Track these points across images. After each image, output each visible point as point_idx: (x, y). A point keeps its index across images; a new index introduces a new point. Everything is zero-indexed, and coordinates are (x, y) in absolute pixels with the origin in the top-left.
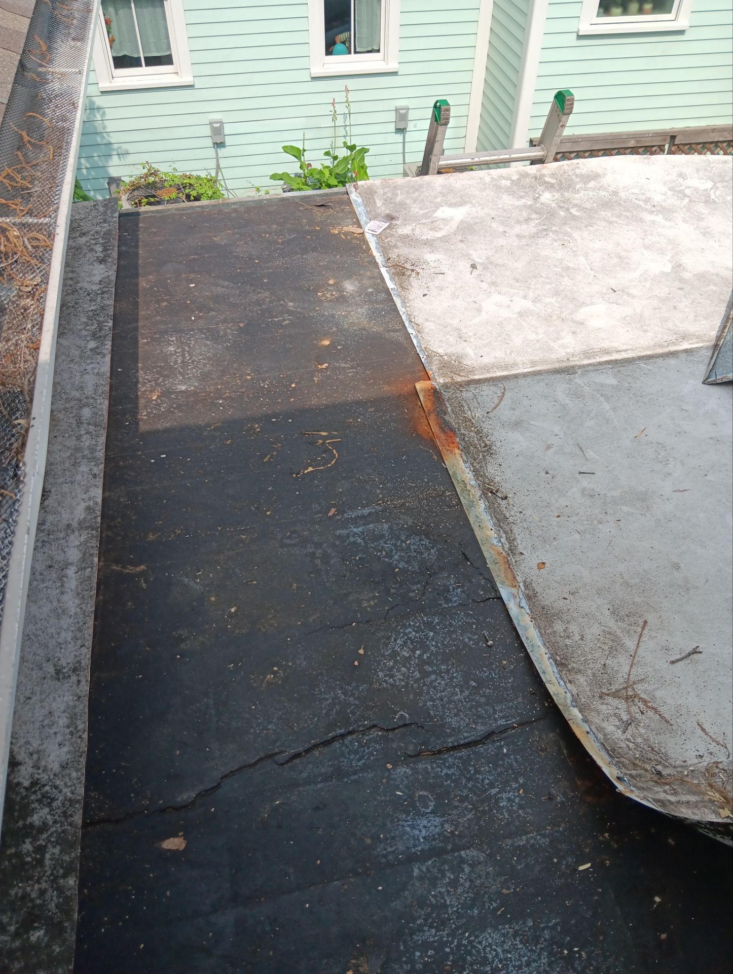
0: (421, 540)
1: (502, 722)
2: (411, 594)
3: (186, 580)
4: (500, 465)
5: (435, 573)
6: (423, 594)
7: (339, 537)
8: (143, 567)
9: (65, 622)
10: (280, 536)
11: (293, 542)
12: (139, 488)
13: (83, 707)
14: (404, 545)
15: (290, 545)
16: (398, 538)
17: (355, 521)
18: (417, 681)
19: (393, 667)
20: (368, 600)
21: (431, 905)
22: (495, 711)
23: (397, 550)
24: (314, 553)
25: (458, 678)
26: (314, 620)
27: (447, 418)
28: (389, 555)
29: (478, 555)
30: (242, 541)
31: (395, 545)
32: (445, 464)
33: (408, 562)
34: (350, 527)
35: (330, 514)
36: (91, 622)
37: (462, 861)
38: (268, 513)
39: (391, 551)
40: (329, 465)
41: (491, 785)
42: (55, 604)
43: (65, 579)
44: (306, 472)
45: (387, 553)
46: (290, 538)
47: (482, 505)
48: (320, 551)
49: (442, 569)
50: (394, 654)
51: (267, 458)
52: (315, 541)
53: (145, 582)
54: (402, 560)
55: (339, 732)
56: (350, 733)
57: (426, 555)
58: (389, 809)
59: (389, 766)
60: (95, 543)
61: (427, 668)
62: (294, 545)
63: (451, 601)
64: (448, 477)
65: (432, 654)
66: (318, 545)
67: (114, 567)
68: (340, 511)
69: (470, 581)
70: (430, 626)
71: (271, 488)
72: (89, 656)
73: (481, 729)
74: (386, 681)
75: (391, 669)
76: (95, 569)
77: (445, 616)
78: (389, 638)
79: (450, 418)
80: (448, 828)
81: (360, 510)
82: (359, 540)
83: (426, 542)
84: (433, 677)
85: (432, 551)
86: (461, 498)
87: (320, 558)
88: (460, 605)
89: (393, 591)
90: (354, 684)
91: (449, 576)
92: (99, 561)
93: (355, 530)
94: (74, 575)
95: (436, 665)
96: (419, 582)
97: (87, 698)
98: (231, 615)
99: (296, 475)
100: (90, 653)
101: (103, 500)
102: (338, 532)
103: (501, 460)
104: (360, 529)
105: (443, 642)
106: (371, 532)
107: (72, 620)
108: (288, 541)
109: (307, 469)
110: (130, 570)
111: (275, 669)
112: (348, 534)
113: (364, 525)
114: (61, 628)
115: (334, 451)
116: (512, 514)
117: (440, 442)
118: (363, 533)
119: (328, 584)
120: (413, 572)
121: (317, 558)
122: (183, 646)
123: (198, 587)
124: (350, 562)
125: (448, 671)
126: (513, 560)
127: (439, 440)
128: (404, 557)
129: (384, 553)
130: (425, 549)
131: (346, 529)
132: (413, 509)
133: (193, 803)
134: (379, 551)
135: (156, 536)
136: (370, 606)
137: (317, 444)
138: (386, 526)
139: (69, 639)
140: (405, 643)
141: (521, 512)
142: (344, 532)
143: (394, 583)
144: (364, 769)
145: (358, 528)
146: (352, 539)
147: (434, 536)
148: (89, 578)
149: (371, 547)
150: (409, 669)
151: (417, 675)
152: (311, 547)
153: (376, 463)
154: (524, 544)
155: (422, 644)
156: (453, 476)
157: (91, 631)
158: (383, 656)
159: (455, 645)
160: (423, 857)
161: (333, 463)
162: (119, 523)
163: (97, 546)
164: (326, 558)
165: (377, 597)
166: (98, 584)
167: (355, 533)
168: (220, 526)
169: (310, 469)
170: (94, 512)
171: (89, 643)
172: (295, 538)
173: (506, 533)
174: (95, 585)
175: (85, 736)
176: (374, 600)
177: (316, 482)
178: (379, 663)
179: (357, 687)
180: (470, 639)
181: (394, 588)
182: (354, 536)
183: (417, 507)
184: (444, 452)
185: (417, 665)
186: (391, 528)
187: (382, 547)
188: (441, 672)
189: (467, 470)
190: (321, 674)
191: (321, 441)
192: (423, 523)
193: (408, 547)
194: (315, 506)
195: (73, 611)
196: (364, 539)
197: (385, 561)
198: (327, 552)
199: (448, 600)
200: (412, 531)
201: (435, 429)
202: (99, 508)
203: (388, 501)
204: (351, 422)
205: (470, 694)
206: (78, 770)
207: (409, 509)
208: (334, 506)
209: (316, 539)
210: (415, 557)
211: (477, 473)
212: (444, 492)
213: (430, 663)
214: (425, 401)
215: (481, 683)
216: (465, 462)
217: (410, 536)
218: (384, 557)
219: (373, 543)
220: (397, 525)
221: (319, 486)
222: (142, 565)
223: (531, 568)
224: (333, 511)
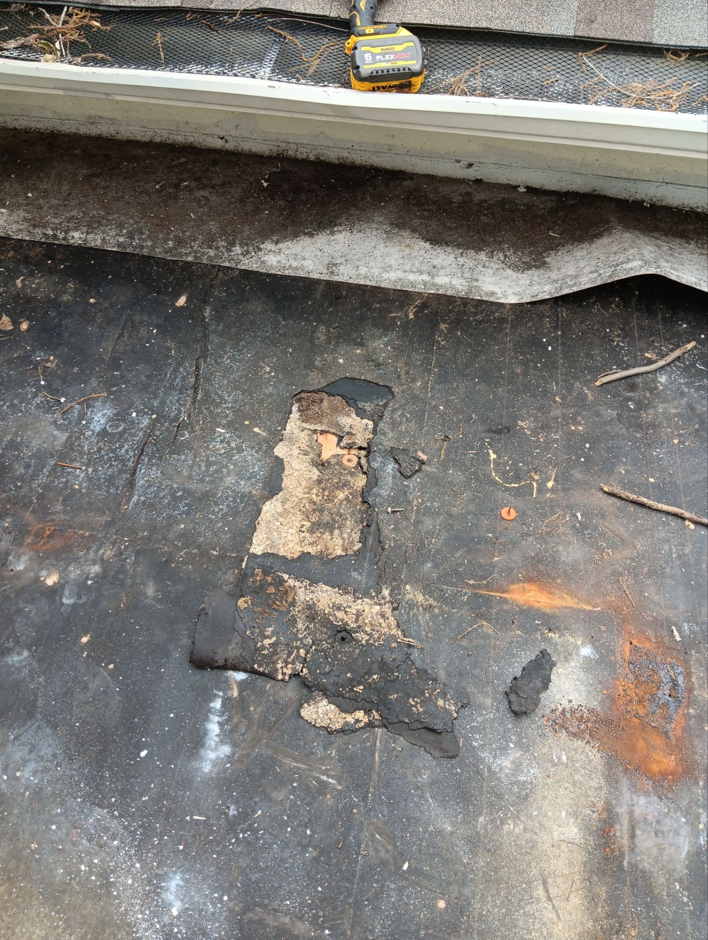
1: (135, 499)
3: (385, 339)
8: (412, 316)
9: (376, 271)
18: (207, 456)
19: (229, 445)
40: (494, 474)
41: (96, 471)
43: (418, 274)
44: (490, 451)
50: (240, 450)
53: (396, 316)
55: (199, 396)
56: (193, 402)
59: (154, 416)
60: (451, 293)
67: (418, 301)
73: (140, 483)
74: (219, 436)
76: (422, 291)
80: (88, 433)
84: (203, 469)
92: (430, 294)
94: (420, 279)
95: (212, 475)
98: (336, 359)
99: (487, 442)
100: (343, 281)
107: (376, 274)
109: (493, 453)
110: (413, 309)
111: (273, 374)
114: (371, 268)
115: (516, 485)
123: (374, 344)
133: (201, 314)
135: (444, 329)
139: (360, 272)
140: (246, 461)
148: (414, 287)
150: (220, 455)
151: (212, 459)
155: (237, 473)
157: (362, 283)
158: (243, 442)
160: (82, 413)
161: (497, 478)
162: (469, 309)
163: (445, 293)
170: (488, 296)
171: (351, 281)
174: (405, 289)
178: (238, 437)
185: (220, 462)
191: (537, 477)
202: (492, 299)
205: (172, 488)
213: (217, 471)
215: (176, 499)
222: (415, 317)
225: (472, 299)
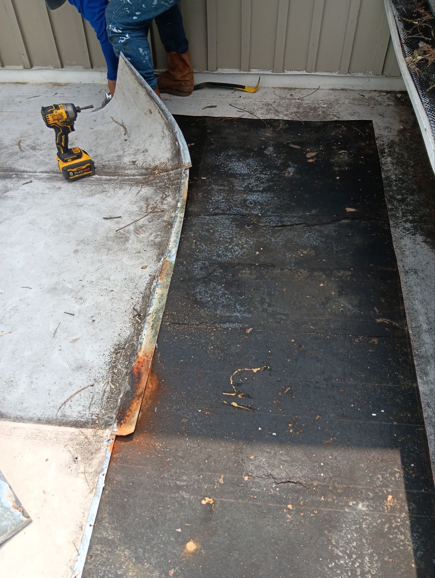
0: (201, 298)
1: (207, 217)
2: (221, 271)
3: (350, 307)
4: (119, 335)
5: (203, 278)
6: (215, 270)
7: (250, 312)
8: (379, 321)
9: (419, 296)
10: (288, 322)
11: (280, 316)
12: (390, 385)
13: (398, 257)
14: (213, 298)
15: (282, 314)
16: (214, 303)
17: (237, 320)
18: (236, 237)
19: (244, 244)
20: (246, 274)
21: (259, 181)
22: (208, 221)
23: (218, 296)
24: (269, 306)
25: (217, 234)
26: (277, 270)
27: (128, 388)
28: (224, 294)
29: (174, 281)
30: (313, 325)
31: (218, 299)
32: (156, 347)
33: (215, 288)
34: (241, 317)
35: (251, 329)
36: (404, 295)
37: (244, 188)
38: (293, 341)
39: (222, 296)
40: (240, 370)
41: (223, 202)
42: (429, 308)
43: (427, 322)
44: (259, 369)
45: (225, 296)
46: (282, 319)
47: (151, 310)
48: (265, 307)
49: (198, 280)
50: (241, 249)
51: (287, 390)
52: (266, 313)
53: (375, 311)
54: (218, 290)
55: (277, 228)
56: (273, 227)
57: (203, 289)
58: (265, 204)
59: (260, 215)
60: (414, 344)
61: (229, 240)
62: (279, 314)
63: (202, 264)
64: (159, 336)
65: (224, 245)
66: (265, 310)
67: (397, 324)
68: (244, 329)
69: (187, 269)
70: (219, 256)
71: (288, 360)
72: (401, 278)
73: (217, 217)
74: (250, 240)
75: (246, 244)
76: (409, 326)
77: (209, 258)
78: (241, 255)
79: (126, 386)
80: (245, 196)
81: (230, 327)
82: (238, 307)
83: (199, 297)
84: (228, 237)
85: (198, 291)
86: (161, 317)
87: (265, 303)
88: (198, 261)
89: (230, 275)
90: (265, 242)
91: (197, 275)
92: (408, 331)
93: (238, 315)
94: (422, 324)
95: (224, 241)
96: (215, 276)
97: (397, 260)
98: (323, 282)
99: (267, 367)
100: (401, 279)
101: (416, 381)
102: (250, 315)
103: (115, 339)
104: (235, 314)
105: (216, 248)
106: (229, 310)
107: (416, 297)
108: (283, 317)
109: (258, 371)
110: (387, 321)
111: (302, 255)
112: (243, 313)
113: (231, 317)
114: (421, 293)
115: (232, 383)
116: (138, 299)
117: (148, 364)
118: (234, 312)
119: (265, 286)
120: (215, 282)
121: (267, 303)
122: (350, 273)
123: (342, 301)
124: (248, 296)
125: (220, 238)
126: (157, 273)
127: (148, 367)
128: (216, 291)
129: (226, 296)
130: (201, 293)
131: (244, 317)
132: (195, 319)
133: (343, 219)
134: (229, 298)
135: (372, 341)
136: (246, 270)
137: (243, 394)
138: (218, 312)
139: (414, 287)
140: (235, 251)
141: (132, 298)
142: (246, 315)
143: (228, 278)
144: (271, 216)
145: (236, 316)
146: (242, 309)
147: (192, 299)
148: (412, 320)
149: (233, 301)
150: (238, 242)
151: (235, 239)
152: (270, 310)
153: (204, 362)
154: (145, 280)
155: (227, 249)
156: (157, 335)
157: (403, 289)
158: (247, 249)
159: (211, 246)
160: (257, 191)
161: (237, 372)
162: (400, 357)
163: (412, 341)
164: (262, 302)
165: (240, 274)
166: (405, 317)
167: (239, 312)
168: (328, 339)
169: (255, 370)
170: (421, 370)
171: (402, 283)
172: (278, 318)
173: (150, 288)
174: (407, 315)
175: (395, 247)
176: (243, 273)
177: (254, 358)
178: (251, 247)
179: (264, 240)
180: (203, 247)
181: (229, 276)
182: (241, 310)
183: (192, 320)
184: (150, 356)
185: (233, 242)
186: (216, 310)
187: (226, 300)
188: (223, 238)
189: (144, 337)
190: (280, 248)
191: (240, 396)
192: (195, 308)
193: (211, 296)
194: (259, 338)
195: (416, 302)
196: (235, 307)
197: (228, 292)
198: (260, 305)
199: (204, 264)
200: (202, 305)
201: (145, 378)
202: (418, 373)
203: (209, 329)
204: (208, 411)
205: (215, 228)
206: (395, 236)
207: (198, 320)
208: (247, 335)
209: (265, 315)
210: (209, 290)
211: (138, 332)
212: (169, 325)
213: (227, 242)
214: (136, 410)
215: (208, 231)
216: (141, 344)
217: (206, 303)
218: (227, 294)
219: (231, 304)
220: (211, 311)
221: (252, 353)
222: (379, 323)
223: (151, 267)
224: (248, 331)
225: (413, 360)
